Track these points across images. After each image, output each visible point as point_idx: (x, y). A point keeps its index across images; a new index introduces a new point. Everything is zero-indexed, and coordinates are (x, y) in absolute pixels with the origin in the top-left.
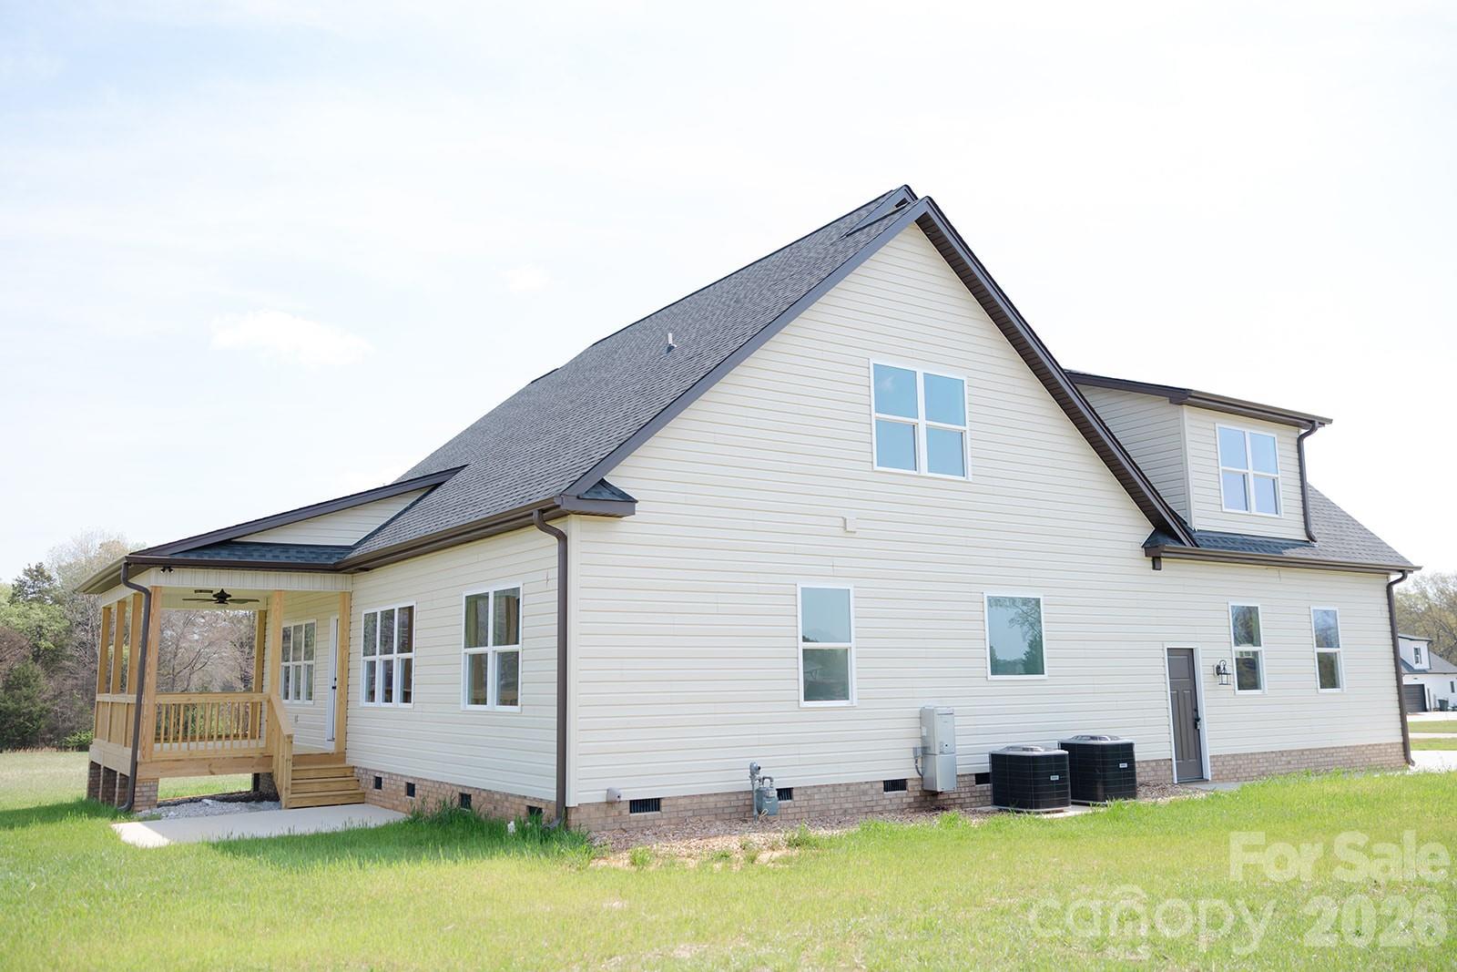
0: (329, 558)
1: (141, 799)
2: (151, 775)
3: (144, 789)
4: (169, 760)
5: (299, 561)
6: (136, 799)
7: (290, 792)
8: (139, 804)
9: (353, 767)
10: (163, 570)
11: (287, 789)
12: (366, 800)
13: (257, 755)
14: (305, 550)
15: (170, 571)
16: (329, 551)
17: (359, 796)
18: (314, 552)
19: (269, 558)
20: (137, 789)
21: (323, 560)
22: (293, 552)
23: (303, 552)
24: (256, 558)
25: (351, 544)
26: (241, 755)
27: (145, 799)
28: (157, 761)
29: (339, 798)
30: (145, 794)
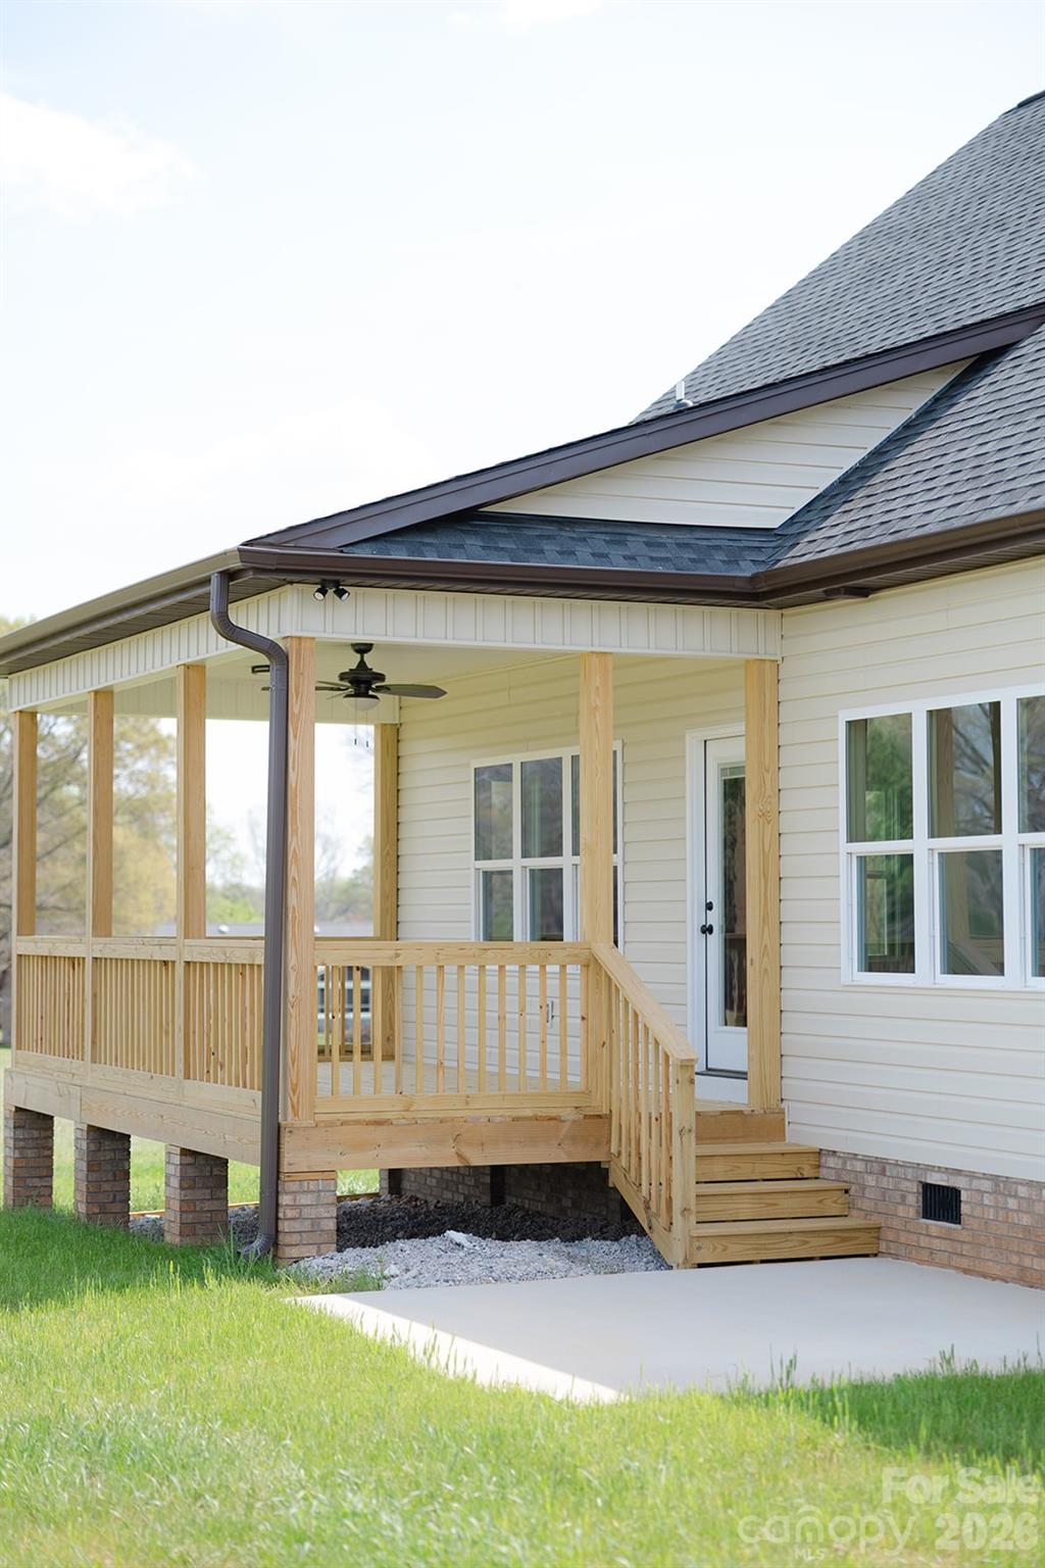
0: (733, 562)
1: (297, 1226)
2: (318, 1160)
3: (304, 1200)
4: (358, 1122)
5: (660, 569)
6: (284, 1226)
7: (693, 1219)
8: (295, 1239)
9: (820, 1152)
10: (323, 591)
11: (685, 1210)
12: (883, 1247)
13: (569, 1114)
14: (664, 537)
15: (340, 593)
16: (722, 540)
17: (864, 1237)
18: (687, 545)
19: (583, 560)
20: (285, 1200)
21: (715, 567)
22: (636, 545)
23: (662, 545)
24: (550, 558)
25: (774, 519)
26: (528, 1113)
27: (307, 1226)
28: (329, 1125)
29: (815, 1241)
30: (306, 1212)
